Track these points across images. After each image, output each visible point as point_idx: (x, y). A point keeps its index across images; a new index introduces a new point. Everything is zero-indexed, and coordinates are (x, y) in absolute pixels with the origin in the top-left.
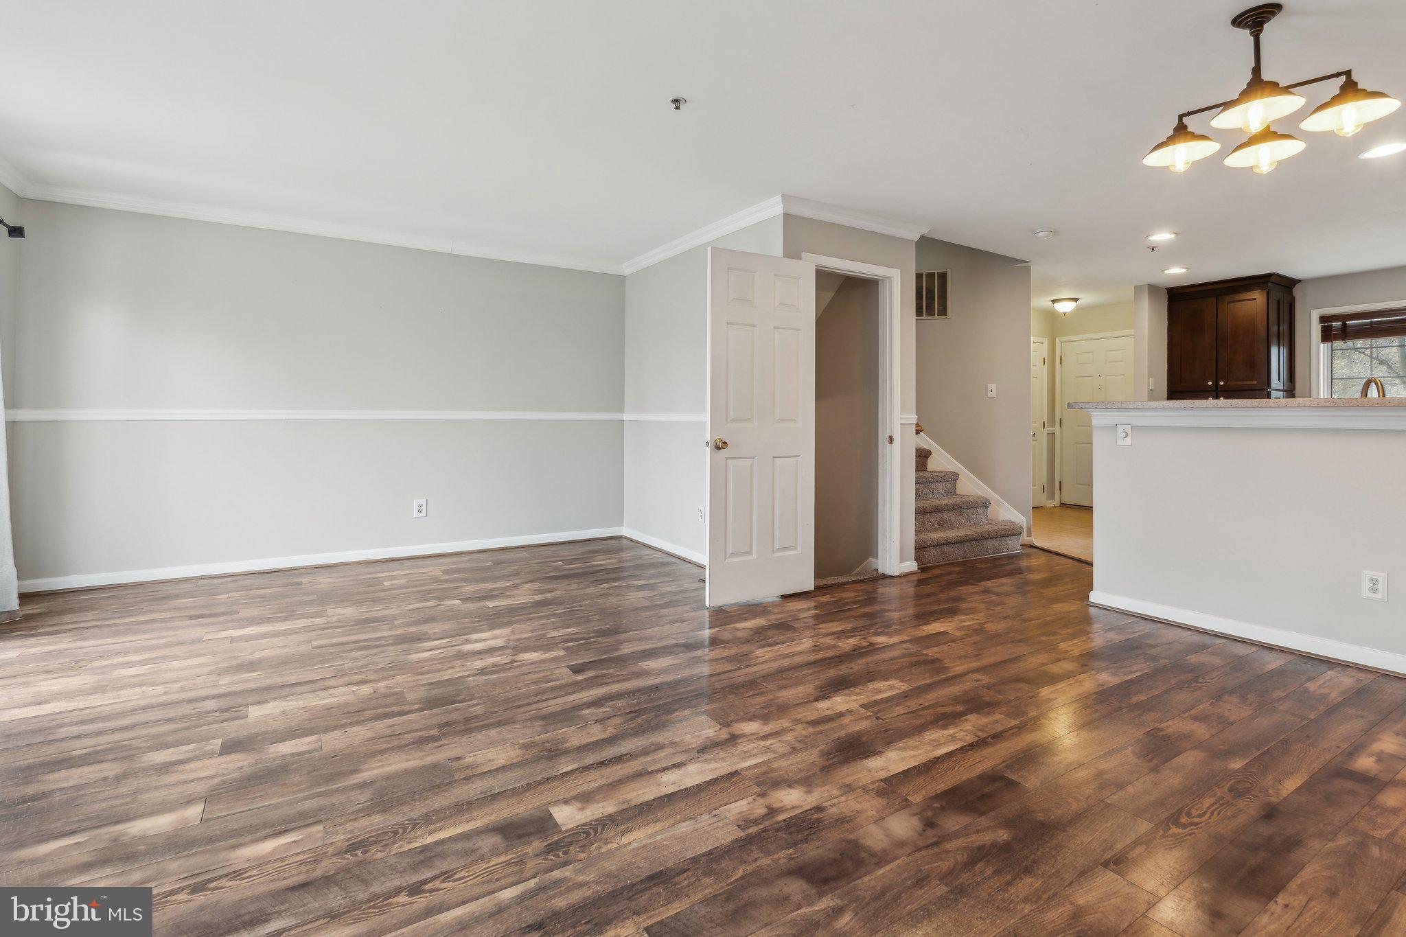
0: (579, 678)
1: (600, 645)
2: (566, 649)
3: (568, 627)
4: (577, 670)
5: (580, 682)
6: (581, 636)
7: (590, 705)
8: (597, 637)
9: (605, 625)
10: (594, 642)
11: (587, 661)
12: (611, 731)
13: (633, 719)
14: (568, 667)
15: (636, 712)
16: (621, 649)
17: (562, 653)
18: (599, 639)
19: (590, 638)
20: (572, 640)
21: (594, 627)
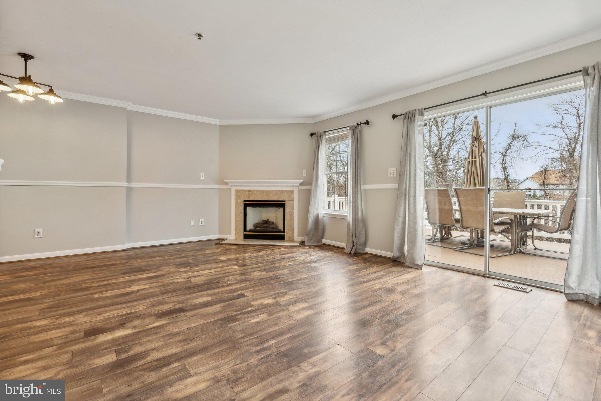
0: (240, 292)
1: (233, 309)
2: (251, 306)
3: (257, 323)
4: (242, 296)
5: (240, 290)
6: (246, 316)
7: (234, 284)
8: (236, 315)
9: (231, 326)
10: (237, 311)
11: (239, 299)
12: (226, 278)
13: (218, 281)
14: (247, 296)
15: (217, 283)
16: (221, 307)
17: (253, 303)
18: (234, 313)
19: (240, 314)
20: (250, 312)
21: (239, 325)
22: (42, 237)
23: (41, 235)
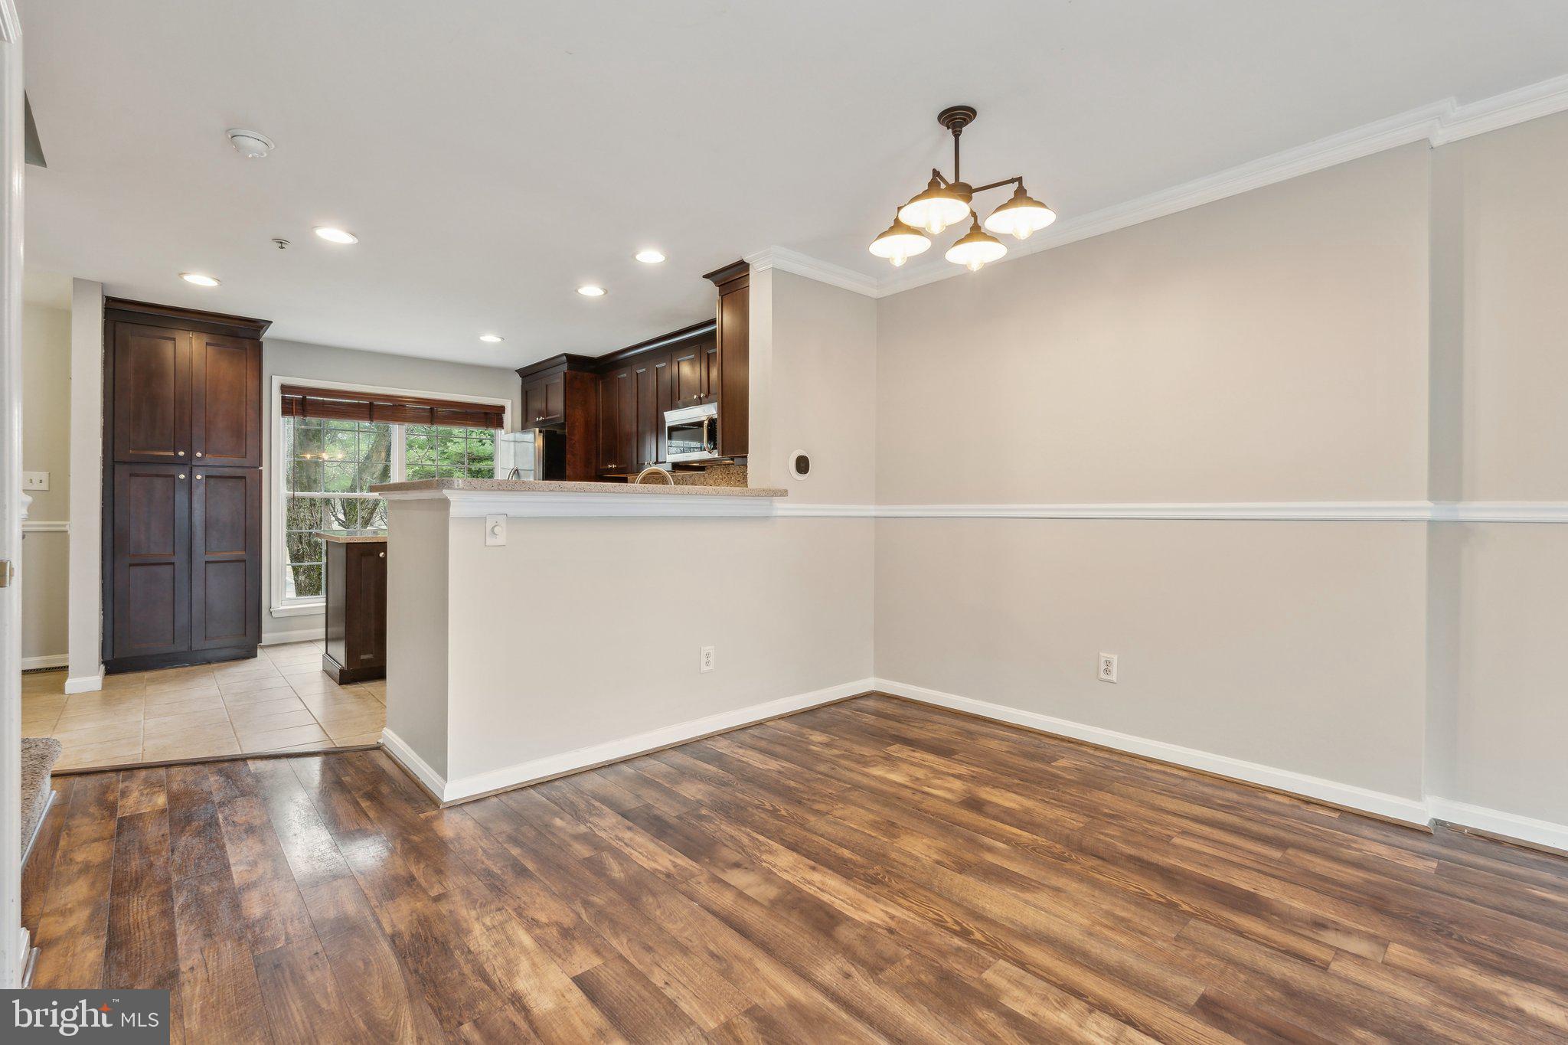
22: (1115, 681)
23: (1114, 677)
